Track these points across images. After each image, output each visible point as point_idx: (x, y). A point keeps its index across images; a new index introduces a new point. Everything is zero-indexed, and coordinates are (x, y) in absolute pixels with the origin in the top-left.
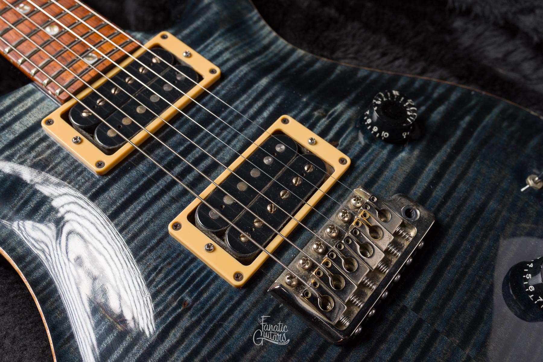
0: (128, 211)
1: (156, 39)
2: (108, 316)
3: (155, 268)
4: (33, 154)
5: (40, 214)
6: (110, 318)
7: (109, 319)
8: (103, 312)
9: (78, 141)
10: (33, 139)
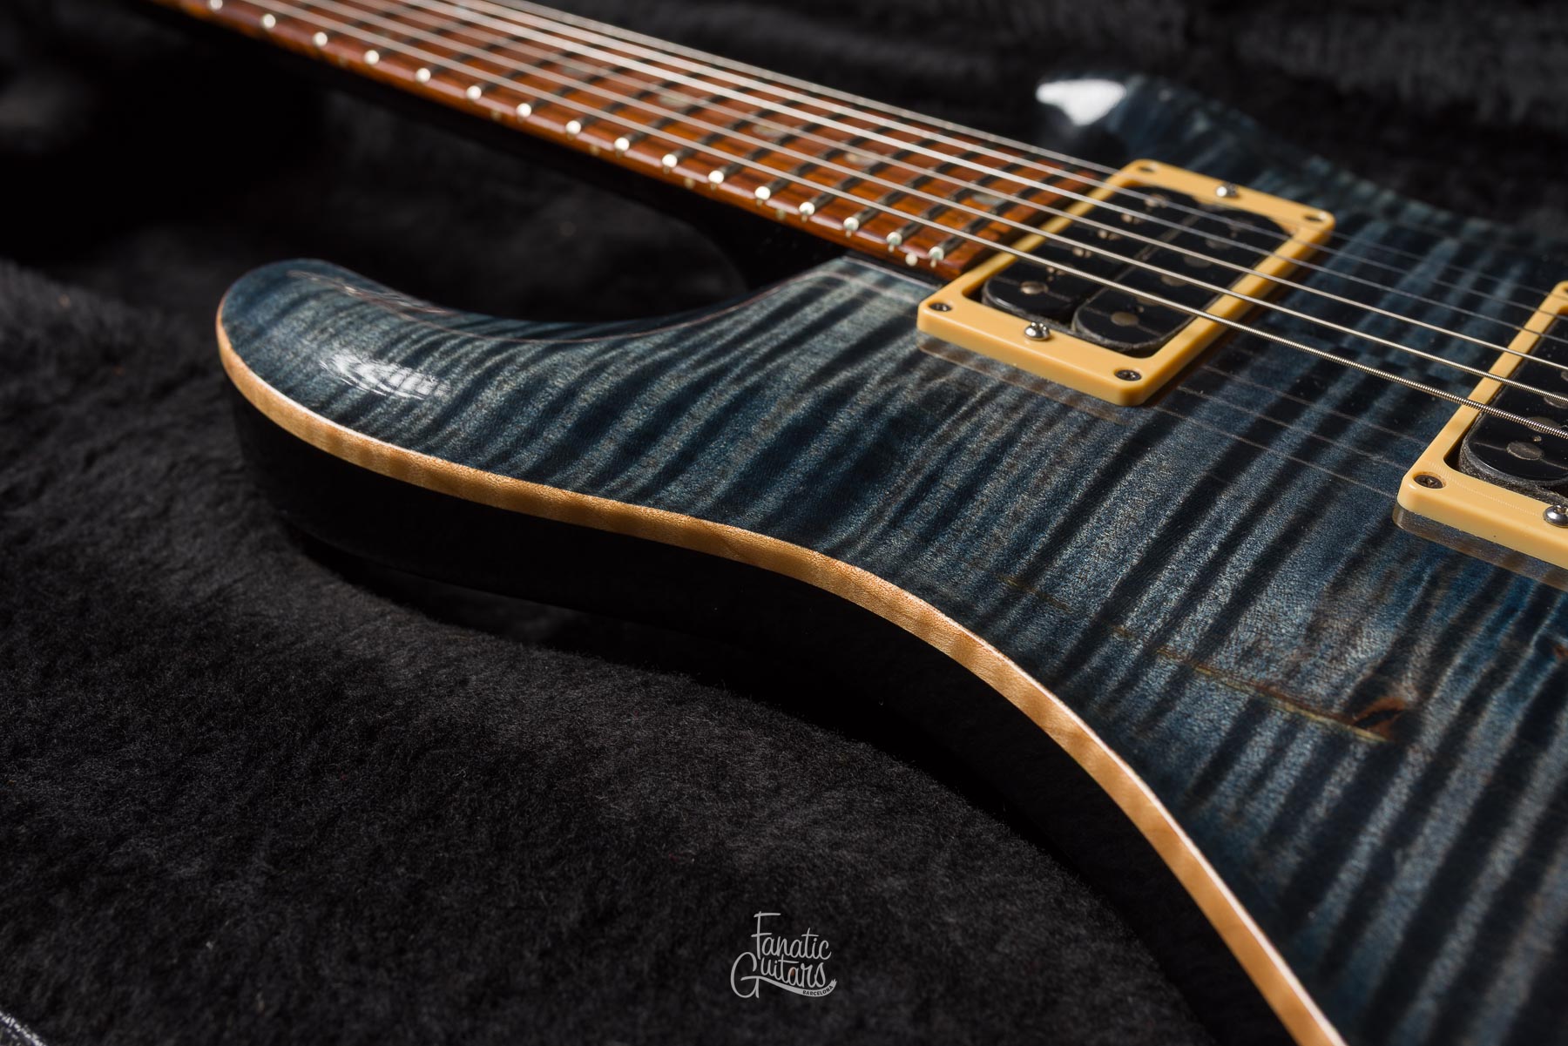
0: (1254, 469)
1: (1131, 173)
2: (1313, 716)
3: (1416, 580)
4: (918, 374)
5: (983, 503)
6: (1320, 719)
7: (1319, 722)
8: (1291, 708)
9: (1040, 336)
10: (902, 348)
